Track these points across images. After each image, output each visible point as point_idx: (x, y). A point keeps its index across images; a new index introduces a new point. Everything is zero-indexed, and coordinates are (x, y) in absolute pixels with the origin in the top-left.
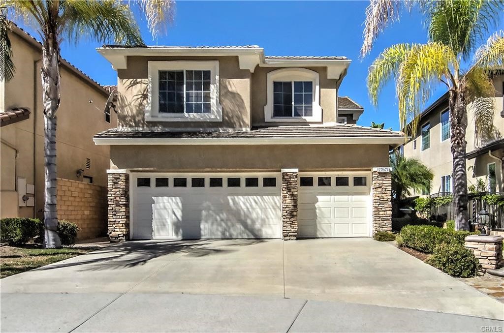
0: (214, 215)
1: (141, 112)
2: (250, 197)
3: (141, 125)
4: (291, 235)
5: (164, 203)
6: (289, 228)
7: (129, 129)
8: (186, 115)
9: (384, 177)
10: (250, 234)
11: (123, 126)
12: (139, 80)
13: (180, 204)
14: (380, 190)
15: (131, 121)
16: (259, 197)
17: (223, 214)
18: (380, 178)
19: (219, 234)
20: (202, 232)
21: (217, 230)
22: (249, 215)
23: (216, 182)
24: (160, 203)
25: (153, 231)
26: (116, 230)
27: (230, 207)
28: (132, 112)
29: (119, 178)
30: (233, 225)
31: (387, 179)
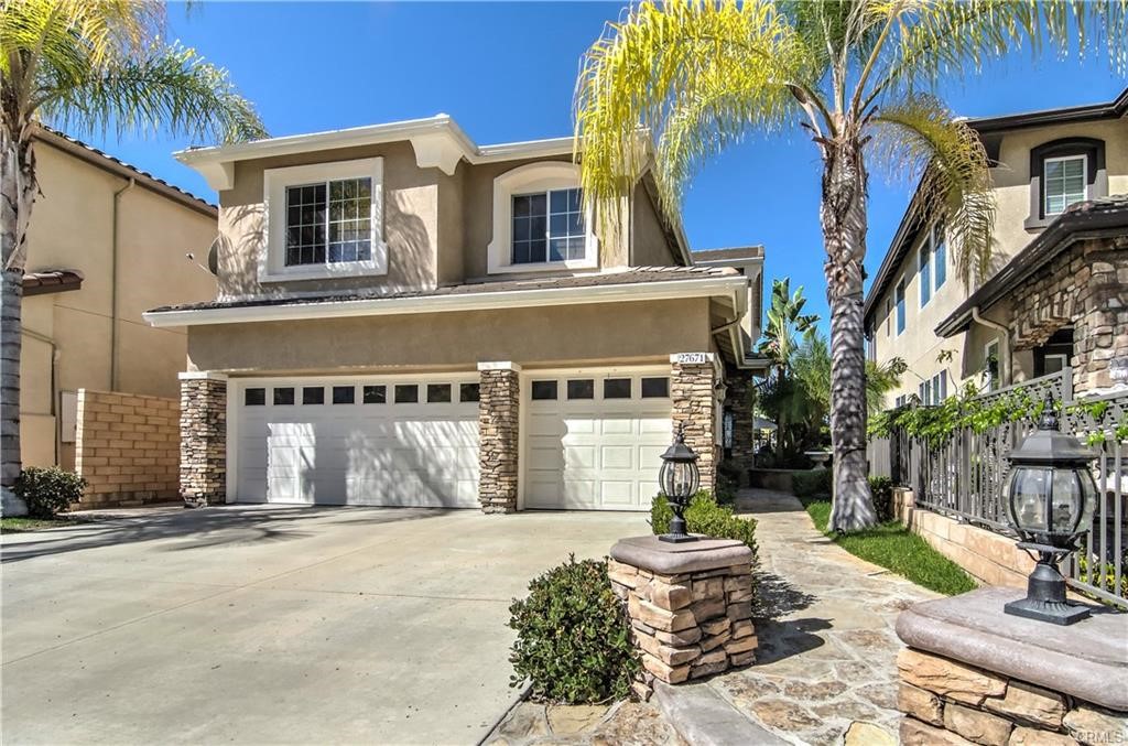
0: (370, 457)
1: (252, 266)
2: (434, 423)
3: (252, 290)
4: (496, 504)
5: (287, 435)
6: (492, 488)
7: (234, 298)
8: (328, 265)
9: (695, 374)
10: (433, 495)
11: (224, 294)
12: (251, 207)
13: (313, 438)
14: (685, 404)
15: (236, 282)
16: (451, 423)
17: (385, 456)
18: (685, 379)
19: (379, 494)
20: (349, 492)
21: (375, 487)
22: (433, 457)
23: (374, 395)
24: (279, 435)
25: (268, 488)
26: (192, 484)
27: (399, 443)
28: (238, 265)
29: (197, 389)
30: (403, 479)
31: (703, 381)
